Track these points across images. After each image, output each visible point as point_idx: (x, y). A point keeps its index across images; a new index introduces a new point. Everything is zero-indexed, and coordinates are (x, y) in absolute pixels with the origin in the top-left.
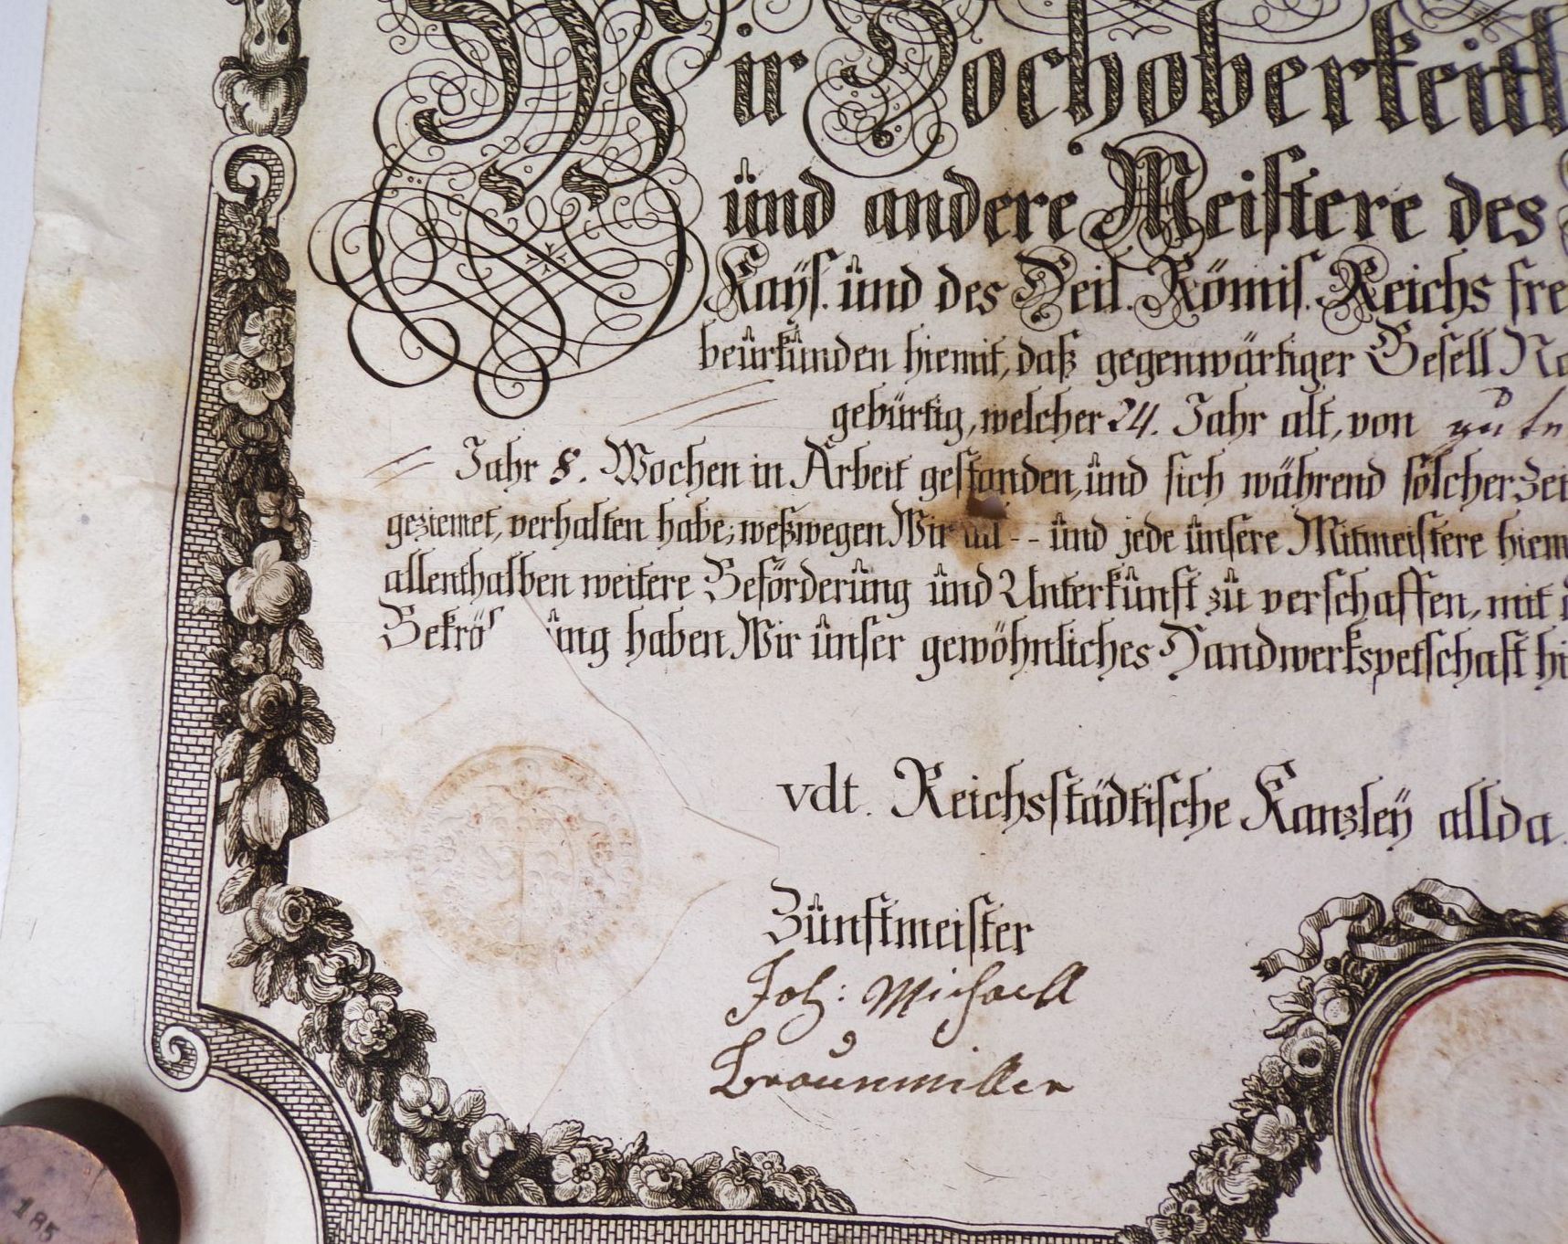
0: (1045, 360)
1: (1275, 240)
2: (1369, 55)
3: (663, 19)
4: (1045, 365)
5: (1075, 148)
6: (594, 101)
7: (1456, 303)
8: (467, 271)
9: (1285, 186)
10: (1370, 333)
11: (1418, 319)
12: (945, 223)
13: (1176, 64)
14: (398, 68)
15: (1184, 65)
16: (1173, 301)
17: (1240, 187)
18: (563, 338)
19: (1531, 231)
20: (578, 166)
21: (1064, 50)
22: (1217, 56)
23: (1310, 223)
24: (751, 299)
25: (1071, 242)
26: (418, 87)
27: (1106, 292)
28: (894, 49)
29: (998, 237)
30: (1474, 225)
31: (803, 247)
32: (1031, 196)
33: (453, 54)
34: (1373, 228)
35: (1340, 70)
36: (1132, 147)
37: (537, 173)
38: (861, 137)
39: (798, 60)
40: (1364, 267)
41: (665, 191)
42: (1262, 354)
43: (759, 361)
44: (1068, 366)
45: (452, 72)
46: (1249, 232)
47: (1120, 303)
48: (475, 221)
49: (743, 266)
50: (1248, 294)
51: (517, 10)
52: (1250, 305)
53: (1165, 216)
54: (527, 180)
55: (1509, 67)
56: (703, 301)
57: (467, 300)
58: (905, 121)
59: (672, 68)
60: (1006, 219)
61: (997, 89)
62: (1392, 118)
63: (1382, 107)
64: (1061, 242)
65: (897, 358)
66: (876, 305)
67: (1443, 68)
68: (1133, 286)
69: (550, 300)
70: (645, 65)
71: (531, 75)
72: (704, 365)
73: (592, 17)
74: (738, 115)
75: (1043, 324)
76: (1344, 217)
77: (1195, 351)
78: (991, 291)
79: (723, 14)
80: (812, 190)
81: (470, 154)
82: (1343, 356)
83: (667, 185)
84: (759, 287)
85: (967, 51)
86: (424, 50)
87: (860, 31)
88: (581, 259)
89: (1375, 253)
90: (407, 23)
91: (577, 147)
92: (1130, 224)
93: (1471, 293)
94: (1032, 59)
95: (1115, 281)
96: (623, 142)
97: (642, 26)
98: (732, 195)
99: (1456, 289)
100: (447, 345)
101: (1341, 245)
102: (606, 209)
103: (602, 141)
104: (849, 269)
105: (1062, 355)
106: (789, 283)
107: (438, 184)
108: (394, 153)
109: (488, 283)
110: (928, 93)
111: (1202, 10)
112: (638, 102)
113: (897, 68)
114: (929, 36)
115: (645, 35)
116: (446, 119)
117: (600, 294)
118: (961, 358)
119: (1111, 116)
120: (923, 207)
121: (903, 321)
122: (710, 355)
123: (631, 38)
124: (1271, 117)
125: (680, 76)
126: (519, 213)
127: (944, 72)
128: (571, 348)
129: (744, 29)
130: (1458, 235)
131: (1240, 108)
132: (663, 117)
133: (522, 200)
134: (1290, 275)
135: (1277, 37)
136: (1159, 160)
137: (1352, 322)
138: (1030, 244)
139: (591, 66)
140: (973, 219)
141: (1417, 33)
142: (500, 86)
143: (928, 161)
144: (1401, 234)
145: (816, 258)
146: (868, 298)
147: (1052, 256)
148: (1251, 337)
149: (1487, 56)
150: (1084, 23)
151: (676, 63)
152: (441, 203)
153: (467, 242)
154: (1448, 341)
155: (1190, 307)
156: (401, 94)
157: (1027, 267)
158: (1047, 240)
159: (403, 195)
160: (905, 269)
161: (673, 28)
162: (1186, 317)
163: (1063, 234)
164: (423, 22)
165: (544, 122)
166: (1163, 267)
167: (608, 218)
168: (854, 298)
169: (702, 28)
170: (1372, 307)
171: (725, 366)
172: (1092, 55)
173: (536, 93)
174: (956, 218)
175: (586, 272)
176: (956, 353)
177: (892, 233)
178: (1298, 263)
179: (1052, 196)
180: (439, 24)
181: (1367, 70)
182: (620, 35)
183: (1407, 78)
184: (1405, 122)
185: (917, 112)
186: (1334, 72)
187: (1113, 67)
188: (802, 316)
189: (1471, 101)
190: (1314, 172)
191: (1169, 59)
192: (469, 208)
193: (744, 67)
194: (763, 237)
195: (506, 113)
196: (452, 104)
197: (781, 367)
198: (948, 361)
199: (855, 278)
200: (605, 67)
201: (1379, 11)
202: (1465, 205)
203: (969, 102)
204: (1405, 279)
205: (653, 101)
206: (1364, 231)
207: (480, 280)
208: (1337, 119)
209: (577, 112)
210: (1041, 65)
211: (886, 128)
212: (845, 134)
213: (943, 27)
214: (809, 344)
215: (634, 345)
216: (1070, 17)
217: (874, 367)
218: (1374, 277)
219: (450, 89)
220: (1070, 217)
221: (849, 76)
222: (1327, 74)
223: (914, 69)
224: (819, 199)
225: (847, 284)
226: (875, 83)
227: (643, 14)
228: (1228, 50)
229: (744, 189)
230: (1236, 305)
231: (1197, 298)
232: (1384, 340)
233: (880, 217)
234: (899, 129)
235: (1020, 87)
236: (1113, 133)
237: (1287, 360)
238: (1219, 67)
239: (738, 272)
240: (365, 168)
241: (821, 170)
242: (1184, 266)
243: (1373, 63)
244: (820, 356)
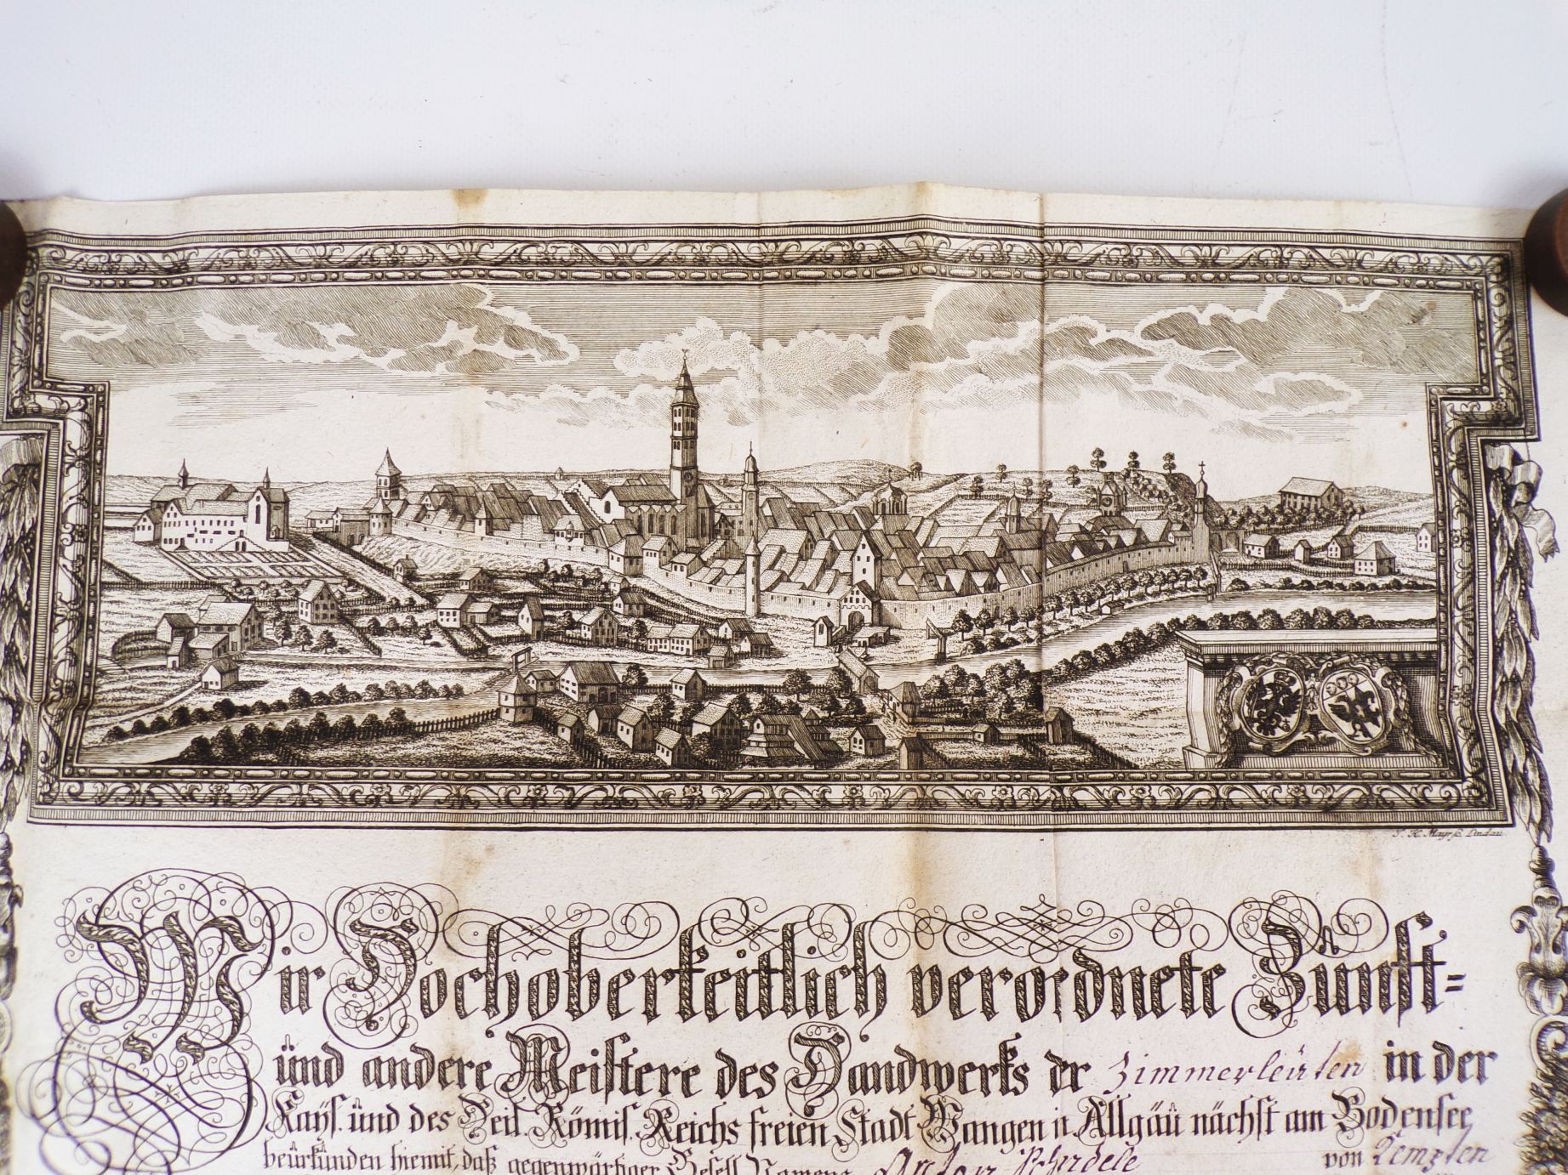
0: (478, 1161)
1: (611, 1094)
2: (676, 966)
3: (236, 941)
4: (478, 1166)
5: (489, 1033)
6: (194, 993)
7: (719, 1137)
8: (116, 1107)
9: (618, 1061)
10: (668, 1156)
11: (696, 1147)
12: (412, 1079)
13: (553, 976)
14: (70, 972)
15: (557, 978)
16: (551, 1131)
17: (589, 1060)
18: (179, 1146)
19: (767, 1087)
20: (185, 1036)
21: (483, 970)
22: (579, 971)
23: (632, 1085)
24: (294, 1125)
25: (489, 1092)
26: (83, 985)
27: (512, 1123)
28: (378, 967)
29: (448, 1084)
30: (731, 1086)
31: (325, 1093)
32: (465, 1062)
33: (104, 963)
34: (670, 1089)
35: (656, 978)
36: (524, 1034)
37: (161, 1038)
38: (359, 1023)
39: (319, 972)
40: (664, 1113)
41: (239, 1055)
42: (605, 1165)
43: (300, 1163)
44: (491, 1167)
45: (103, 975)
46: (595, 1090)
47: (520, 1130)
48: (120, 1072)
49: (288, 1103)
50: (595, 1128)
51: (146, 930)
52: (597, 1135)
53: (545, 1078)
54: (154, 1043)
55: (765, 969)
56: (264, 1125)
57: (116, 1126)
58: (385, 1014)
59: (241, 975)
60: (452, 1074)
61: (442, 993)
62: (686, 1013)
63: (681, 1004)
64: (483, 1092)
65: (386, 1161)
66: (371, 1128)
67: (722, 973)
68: (527, 1121)
69: (170, 1120)
70: (224, 973)
71: (155, 975)
72: (267, 1165)
73: (192, 937)
74: (283, 1007)
75: (474, 1140)
76: (652, 1081)
77: (566, 1162)
78: (445, 1117)
79: (273, 939)
80: (330, 1057)
81: (117, 1029)
82: (653, 1168)
83: (240, 1051)
84: (299, 1117)
85: (423, 970)
86: (86, 960)
87: (357, 954)
88: (188, 1096)
89: (671, 1105)
90: (75, 942)
91: (184, 1023)
92: (524, 1083)
93: (727, 1131)
94: (462, 977)
95: (516, 1117)
96: (212, 1022)
97: (222, 945)
98: (280, 1059)
99: (718, 1128)
100: (103, 1157)
101: (650, 1100)
102: (202, 1064)
103: (199, 1021)
104: (354, 1106)
105: (488, 1159)
106: (317, 1116)
107: (96, 1051)
108: (68, 1028)
109: (130, 1112)
110: (400, 996)
111: (572, 936)
112: (220, 997)
113: (380, 980)
114: (400, 959)
115: (224, 951)
116: (100, 1007)
117: (201, 1119)
118: (427, 1160)
119: (511, 1014)
120: (398, 1068)
121: (387, 1139)
122: (270, 1159)
123: (216, 954)
124: (611, 1013)
125: (247, 980)
126: (149, 1064)
127: (408, 983)
128: (183, 1152)
129: (286, 950)
130: (722, 1093)
131: (591, 1007)
132: (235, 1007)
133: (151, 1057)
134: (620, 1117)
135: (619, 955)
136: (541, 1042)
137: (657, 1148)
138: (465, 1092)
139: (192, 971)
140: (430, 1075)
141: (708, 947)
142: (136, 982)
143: (400, 1040)
144: (687, 1093)
145: (333, 1100)
146: (367, 1124)
147: (479, 1100)
148: (598, 1155)
149: (751, 962)
150: (497, 948)
151: (244, 971)
152: (97, 1064)
153: (115, 1088)
154: (714, 1161)
155: (562, 1135)
156: (71, 991)
157: (465, 1104)
158: (475, 1089)
159: (75, 1057)
160: (389, 1107)
161: (241, 949)
162: (559, 1142)
163: (484, 1087)
164: (85, 942)
165: (163, 1007)
166: (544, 1110)
167: (204, 1072)
168: (358, 1125)
169: (260, 949)
170: (669, 1139)
171: (280, 1166)
172: (500, 974)
173: (158, 987)
174: (419, 1076)
175: (192, 1104)
176: (423, 1158)
177: (380, 1084)
178: (625, 1110)
179: (477, 1063)
180: (95, 944)
181: (673, 977)
182: (209, 952)
183: (698, 980)
184: (694, 1014)
185: (393, 1008)
186: (652, 979)
187: (513, 980)
188: (325, 1135)
189: (738, 996)
190: (635, 1051)
191: (549, 973)
192: (117, 1066)
193: (286, 975)
194: (300, 1085)
195: (140, 999)
196: (104, 997)
197: (314, 1167)
198: (418, 1162)
199: (358, 1112)
200: (200, 973)
201: (685, 932)
202: (727, 1071)
203: (425, 1003)
204: (689, 1121)
205: (230, 997)
206: (664, 1091)
207: (124, 1110)
208: (651, 1014)
209: (184, 1001)
210: (468, 980)
211: (374, 1018)
212: (348, 1022)
213: (408, 953)
214: (331, 1154)
215: (223, 1152)
216: (488, 945)
217: (372, 1167)
218: (669, 1119)
219: (102, 987)
220: (488, 1077)
221: (350, 984)
222: (647, 982)
223: (389, 980)
224: (334, 1063)
225: (353, 1116)
226: (366, 989)
227: (223, 939)
228: (587, 964)
229: (287, 1055)
230: (588, 1135)
231: (565, 1130)
232: (676, 1160)
233: (372, 1074)
234: (381, 1019)
235: (456, 994)
236: (512, 1025)
237: (620, 1169)
238: (580, 978)
239: (285, 1107)
240: (50, 1039)
241: (334, 1043)
242: (557, 1110)
243: (677, 971)
244: (338, 1160)
